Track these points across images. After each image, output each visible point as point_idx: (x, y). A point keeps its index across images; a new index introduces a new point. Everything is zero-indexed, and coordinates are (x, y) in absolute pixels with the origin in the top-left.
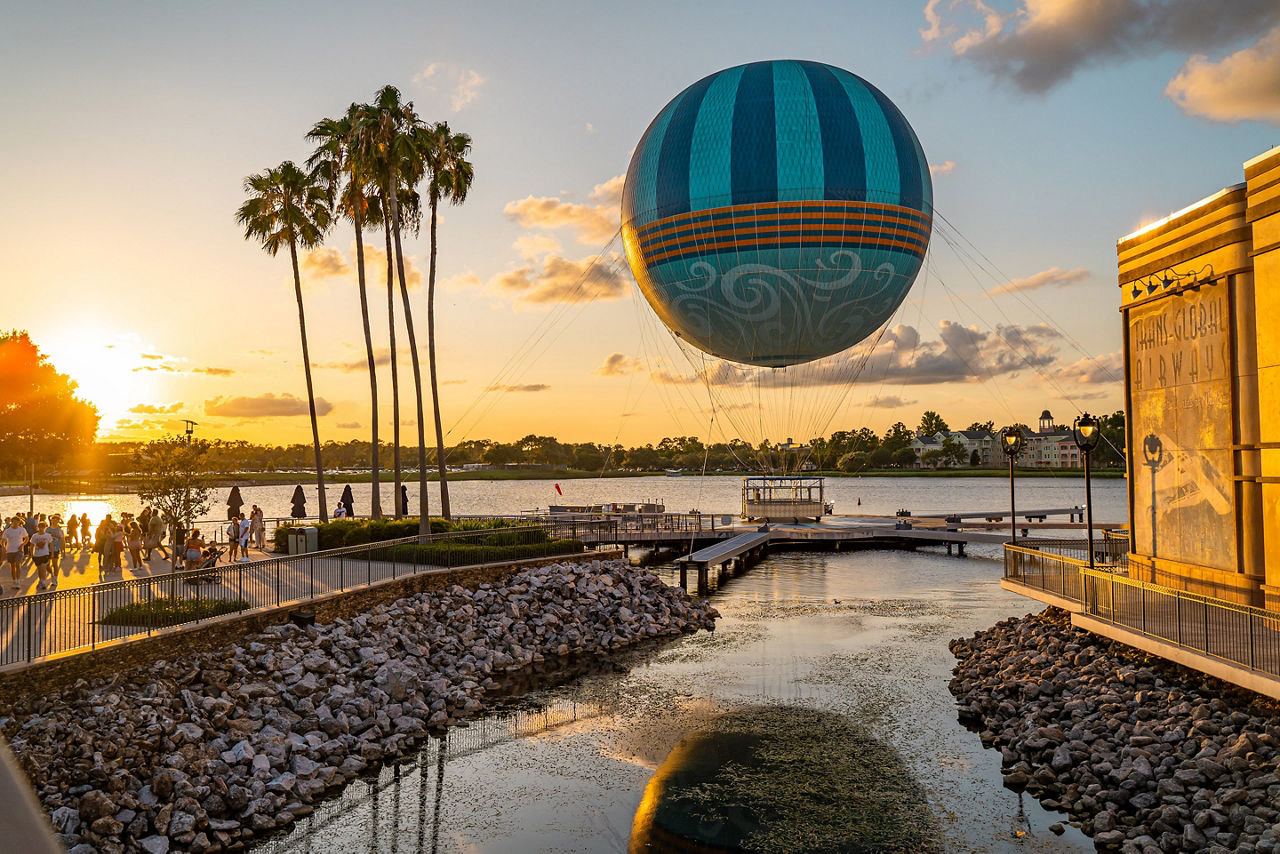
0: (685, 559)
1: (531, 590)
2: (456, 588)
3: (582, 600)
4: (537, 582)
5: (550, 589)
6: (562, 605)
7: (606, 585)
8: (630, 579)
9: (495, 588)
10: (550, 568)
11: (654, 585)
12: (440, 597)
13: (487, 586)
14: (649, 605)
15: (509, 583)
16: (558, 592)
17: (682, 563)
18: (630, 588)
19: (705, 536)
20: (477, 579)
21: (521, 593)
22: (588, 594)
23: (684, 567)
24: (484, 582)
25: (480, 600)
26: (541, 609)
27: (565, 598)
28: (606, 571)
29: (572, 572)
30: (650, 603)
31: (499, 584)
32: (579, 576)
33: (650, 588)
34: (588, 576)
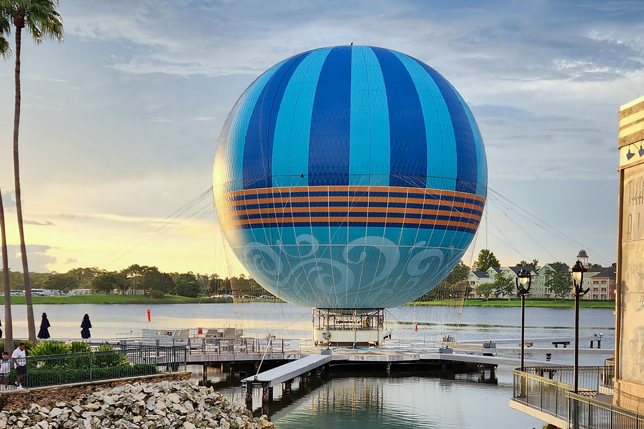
0: (252, 378)
1: (104, 407)
2: (34, 406)
3: (152, 416)
4: (109, 400)
5: (121, 406)
6: (132, 421)
7: (173, 403)
8: (196, 397)
9: (70, 407)
10: (122, 388)
11: (217, 402)
12: (18, 414)
13: (63, 404)
14: (211, 420)
15: (84, 402)
16: (129, 410)
17: (248, 382)
18: (195, 405)
19: (276, 357)
20: (54, 398)
21: (95, 410)
22: (156, 411)
23: (251, 386)
24: (60, 400)
25: (56, 417)
26: (112, 424)
27: (135, 414)
28: (174, 391)
29: (143, 391)
30: (213, 418)
31: (73, 402)
32: (149, 396)
33: (213, 405)
34: (157, 394)
